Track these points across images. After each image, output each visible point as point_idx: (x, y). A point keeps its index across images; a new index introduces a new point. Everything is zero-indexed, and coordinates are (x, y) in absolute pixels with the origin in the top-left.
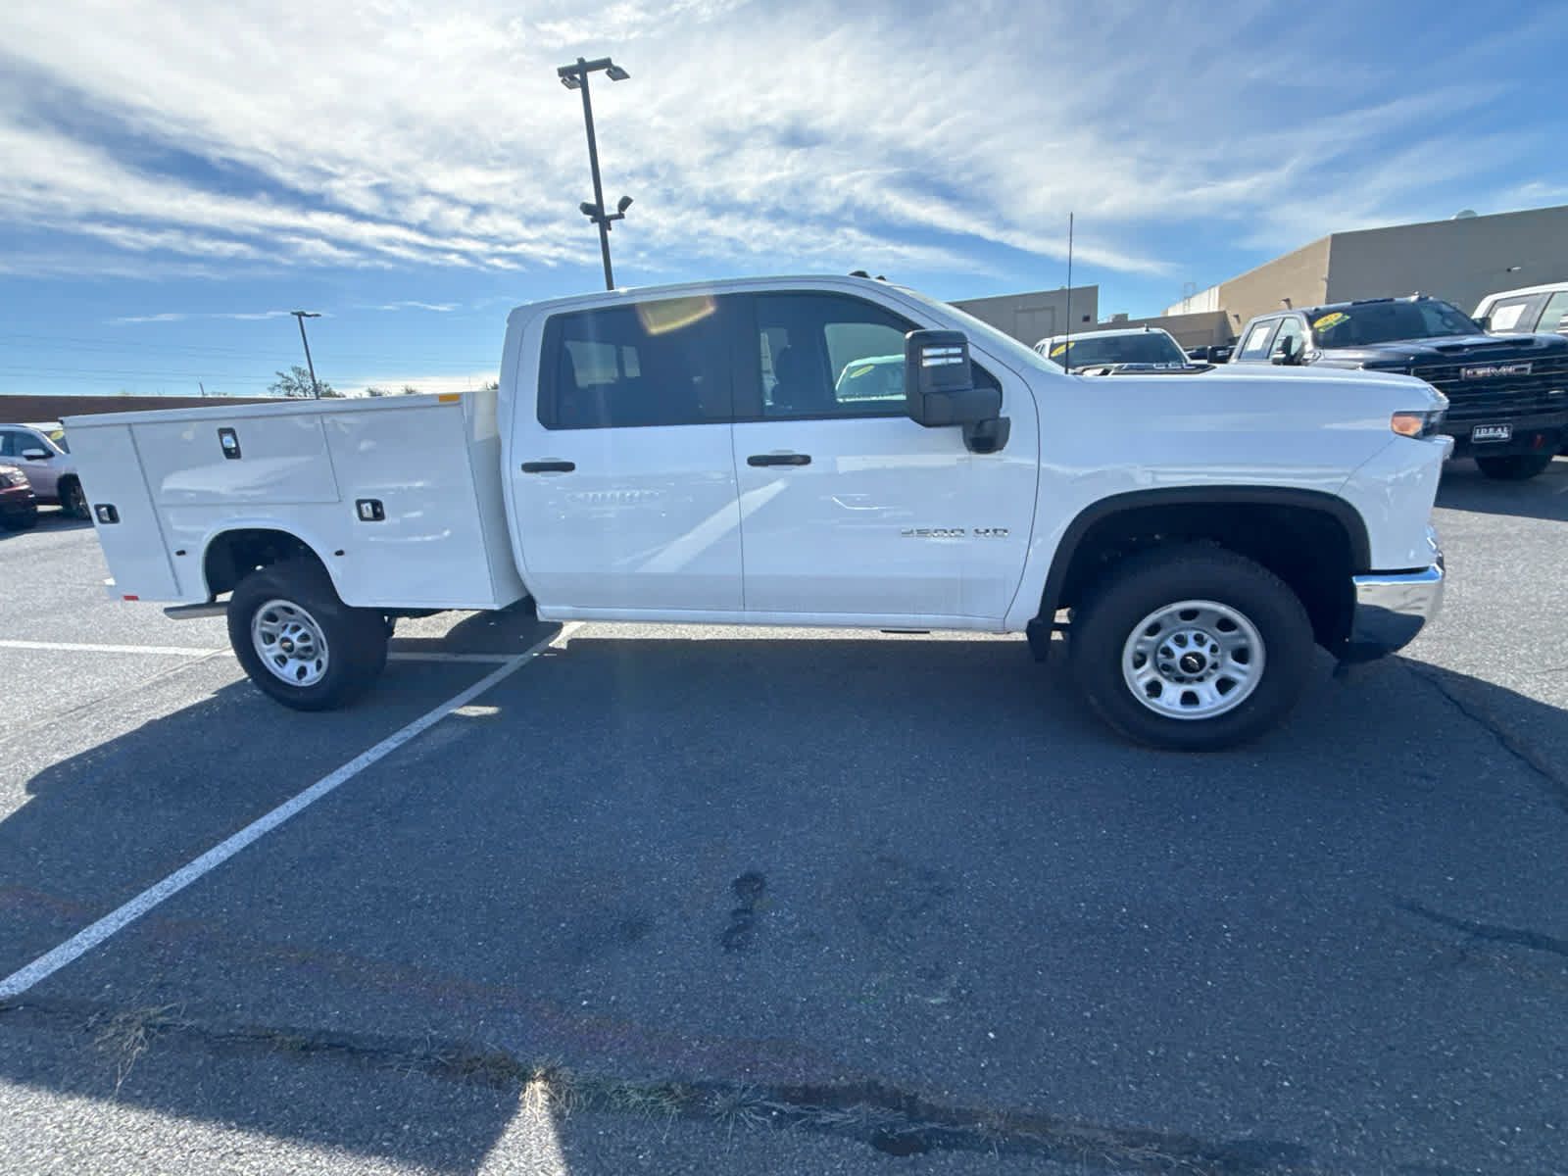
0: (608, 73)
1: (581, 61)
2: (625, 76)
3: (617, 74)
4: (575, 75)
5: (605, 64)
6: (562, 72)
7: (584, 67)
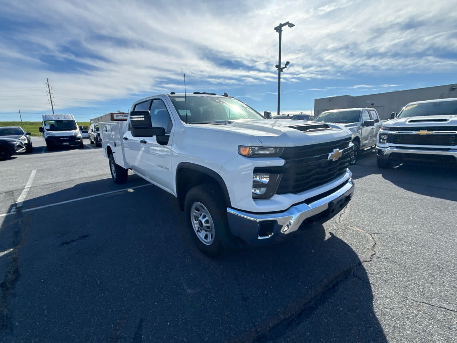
0: (288, 26)
1: (281, 24)
2: (294, 25)
3: (291, 25)
4: (279, 29)
5: (287, 23)
6: (275, 29)
7: (281, 25)
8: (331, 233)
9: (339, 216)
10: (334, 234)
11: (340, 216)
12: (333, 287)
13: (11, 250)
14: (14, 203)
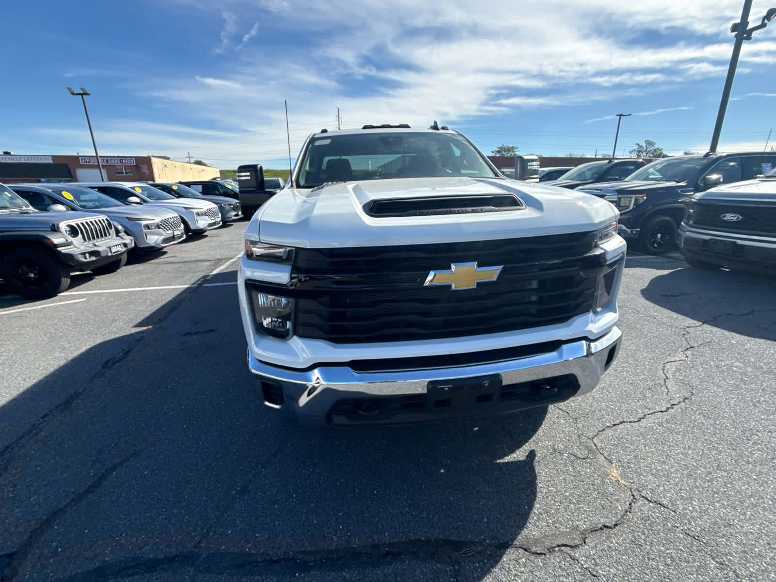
8: (532, 454)
9: (608, 425)
10: (537, 458)
11: (614, 425)
12: (388, 553)
13: (151, 327)
14: (207, 274)
